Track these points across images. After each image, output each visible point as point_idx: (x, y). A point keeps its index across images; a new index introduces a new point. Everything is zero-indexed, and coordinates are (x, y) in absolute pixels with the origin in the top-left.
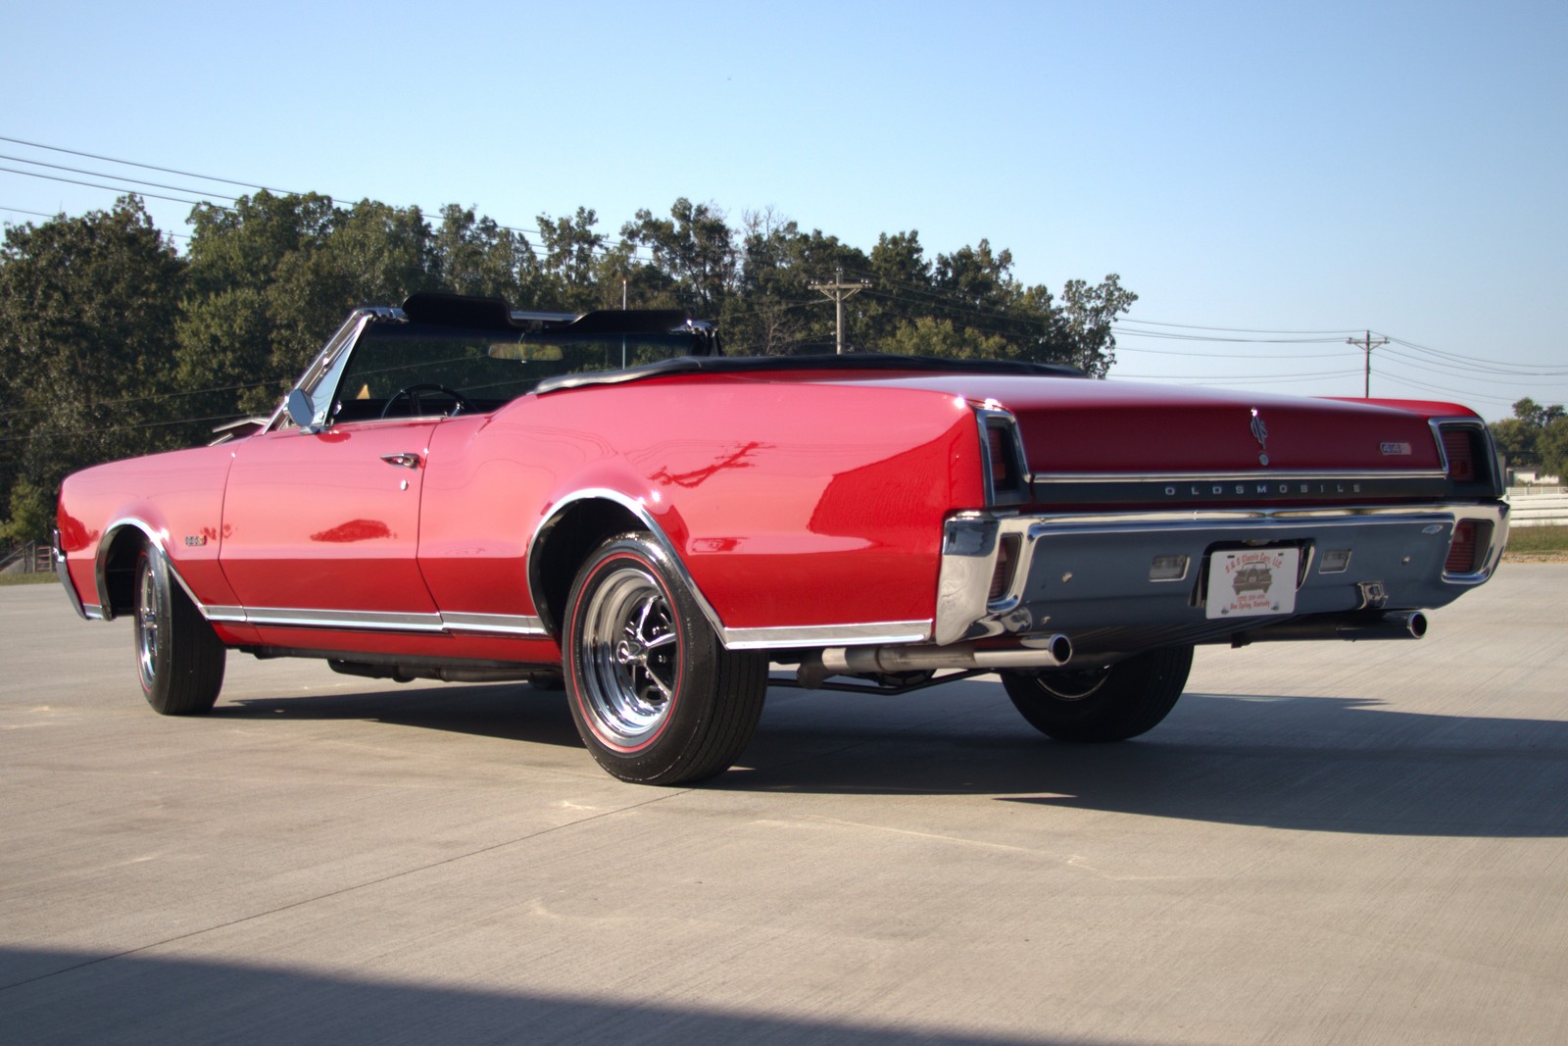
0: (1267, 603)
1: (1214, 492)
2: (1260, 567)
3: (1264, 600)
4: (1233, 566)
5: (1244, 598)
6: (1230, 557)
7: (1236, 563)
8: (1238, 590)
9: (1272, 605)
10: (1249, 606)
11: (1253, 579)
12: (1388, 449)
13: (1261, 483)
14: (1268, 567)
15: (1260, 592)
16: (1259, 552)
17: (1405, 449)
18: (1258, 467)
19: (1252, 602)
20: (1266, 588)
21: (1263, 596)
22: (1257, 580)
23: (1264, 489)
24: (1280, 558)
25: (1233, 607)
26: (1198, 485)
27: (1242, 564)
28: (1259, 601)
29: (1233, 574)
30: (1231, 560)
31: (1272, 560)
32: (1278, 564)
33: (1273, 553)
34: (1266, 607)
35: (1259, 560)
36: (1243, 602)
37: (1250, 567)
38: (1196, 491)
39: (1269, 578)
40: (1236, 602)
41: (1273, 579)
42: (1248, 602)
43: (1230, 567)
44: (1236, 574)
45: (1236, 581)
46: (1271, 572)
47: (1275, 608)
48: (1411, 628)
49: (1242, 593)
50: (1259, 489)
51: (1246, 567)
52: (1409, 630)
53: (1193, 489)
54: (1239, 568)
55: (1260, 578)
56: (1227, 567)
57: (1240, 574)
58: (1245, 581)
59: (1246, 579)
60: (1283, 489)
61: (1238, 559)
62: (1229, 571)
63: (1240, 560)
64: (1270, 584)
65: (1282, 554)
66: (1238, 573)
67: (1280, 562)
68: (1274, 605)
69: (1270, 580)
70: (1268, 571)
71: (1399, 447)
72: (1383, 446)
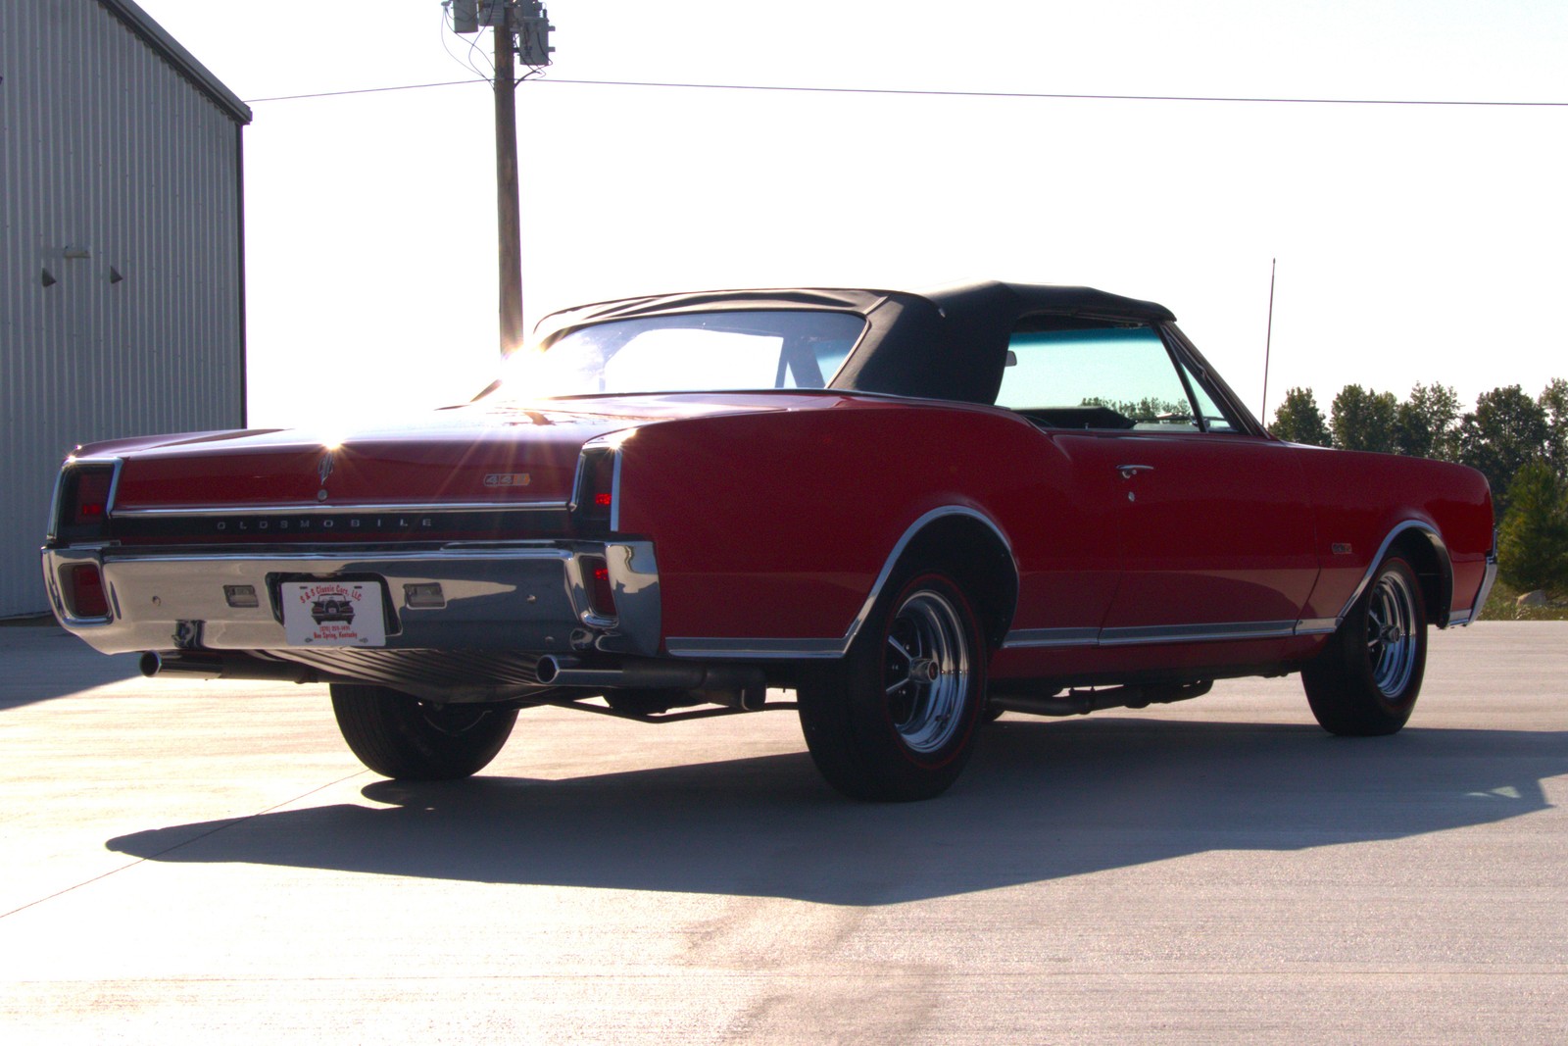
0: (354, 635)
1: (261, 526)
2: (337, 599)
3: (349, 632)
4: (308, 597)
5: (327, 628)
6: (302, 588)
7: (310, 594)
8: (319, 621)
9: (360, 637)
10: (335, 637)
11: (332, 611)
13: (304, 517)
14: (348, 599)
15: (345, 623)
16: (335, 585)
17: (523, 479)
18: (316, 502)
19: (337, 633)
20: (349, 620)
21: (348, 628)
22: (338, 611)
23: (308, 523)
24: (359, 591)
25: (315, 636)
26: (248, 519)
27: (317, 595)
28: (344, 632)
29: (310, 605)
30: (304, 591)
31: (350, 592)
32: (358, 597)
33: (350, 586)
34: (355, 639)
35: (336, 592)
36: (327, 633)
37: (327, 598)
38: (244, 525)
39: (351, 610)
40: (318, 633)
41: (354, 612)
42: (333, 632)
43: (305, 597)
44: (313, 605)
45: (314, 611)
46: (351, 604)
49: (325, 624)
50: (302, 524)
51: (322, 599)
53: (242, 523)
54: (315, 599)
55: (341, 609)
56: (302, 597)
57: (318, 604)
58: (323, 612)
59: (324, 609)
60: (328, 523)
61: (312, 590)
62: (304, 602)
63: (315, 591)
64: (352, 617)
65: (360, 587)
66: (315, 603)
67: (360, 595)
68: (362, 637)
69: (352, 612)
70: (347, 603)
71: (512, 478)
72: (489, 477)
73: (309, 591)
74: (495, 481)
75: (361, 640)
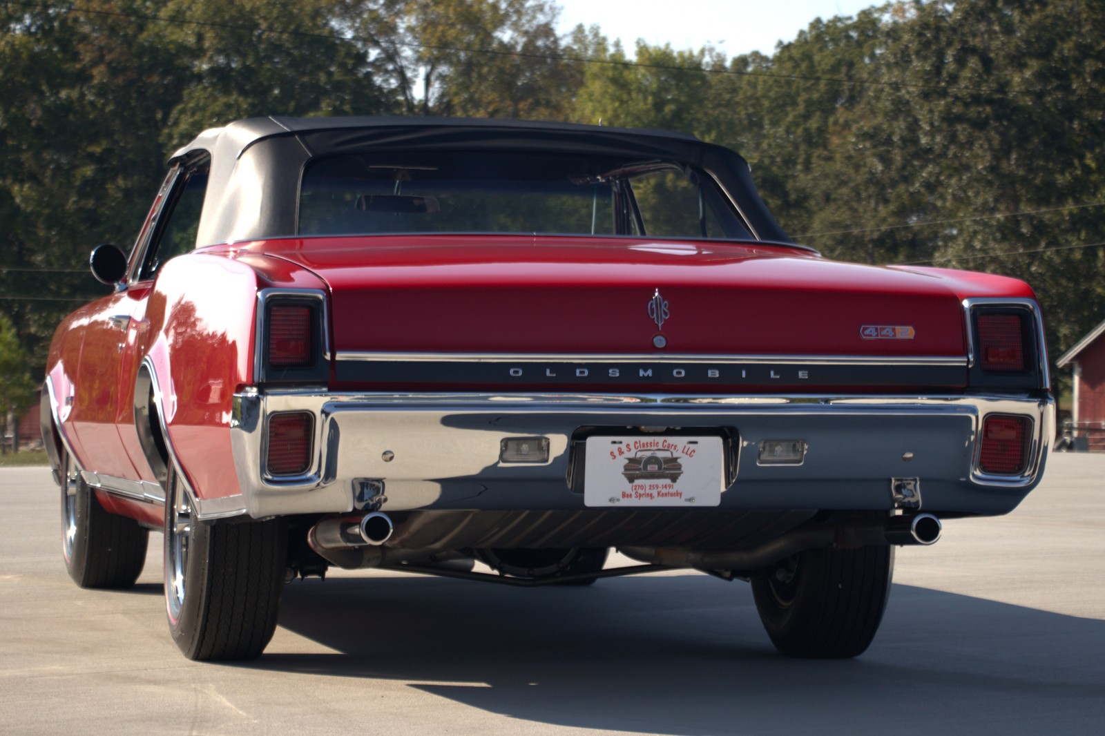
0: (679, 494)
1: (578, 374)
2: (660, 455)
3: (672, 491)
4: (621, 452)
5: (642, 487)
6: (614, 442)
7: (624, 448)
8: (631, 479)
9: (685, 496)
10: (651, 496)
11: (653, 468)
12: (870, 332)
13: (645, 366)
14: (675, 455)
15: (668, 481)
16: (660, 439)
17: (906, 332)
18: (653, 349)
19: (655, 492)
20: (674, 478)
21: (670, 486)
22: (660, 468)
23: (650, 373)
24: (692, 447)
25: (624, 495)
26: (554, 366)
27: (633, 450)
28: (664, 491)
29: (622, 461)
30: (617, 446)
31: (680, 448)
32: (691, 453)
33: (681, 441)
34: (677, 498)
35: (660, 447)
36: (640, 491)
37: (648, 454)
38: (552, 372)
39: (679, 467)
40: (628, 491)
41: (682, 469)
42: (648, 491)
43: (616, 453)
44: (626, 461)
45: (626, 468)
46: (679, 461)
47: (690, 500)
48: (914, 533)
49: (638, 482)
50: (642, 373)
51: (639, 455)
52: (912, 536)
53: (548, 371)
54: (631, 455)
55: (664, 466)
56: (612, 453)
57: (631, 460)
58: (640, 469)
59: (642, 466)
60: (679, 373)
61: (628, 445)
62: (615, 457)
63: (632, 446)
64: (679, 474)
65: (696, 443)
66: (629, 459)
67: (694, 451)
68: (689, 497)
69: (680, 469)
70: (675, 460)
71: (894, 330)
72: (865, 329)
73: (623, 447)
74: (874, 333)
75: (686, 500)
